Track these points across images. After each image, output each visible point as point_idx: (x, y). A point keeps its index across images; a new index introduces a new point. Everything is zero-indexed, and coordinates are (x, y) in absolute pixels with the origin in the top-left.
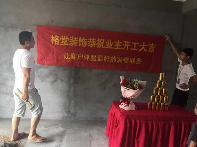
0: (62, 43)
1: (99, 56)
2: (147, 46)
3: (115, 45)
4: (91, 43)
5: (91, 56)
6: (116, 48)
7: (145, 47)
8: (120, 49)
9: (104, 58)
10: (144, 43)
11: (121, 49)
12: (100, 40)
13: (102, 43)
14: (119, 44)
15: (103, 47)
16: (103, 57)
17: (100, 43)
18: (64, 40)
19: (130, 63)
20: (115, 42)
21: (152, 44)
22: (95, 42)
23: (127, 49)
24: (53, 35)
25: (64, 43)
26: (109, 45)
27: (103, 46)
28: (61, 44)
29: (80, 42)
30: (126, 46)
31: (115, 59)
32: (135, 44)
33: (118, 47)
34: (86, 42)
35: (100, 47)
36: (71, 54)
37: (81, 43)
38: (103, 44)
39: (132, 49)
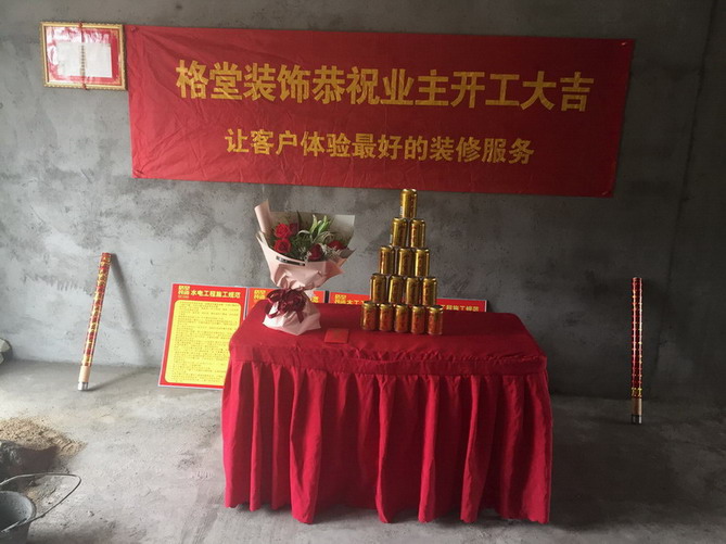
0: (216, 90)
1: (358, 135)
2: (554, 85)
3: (421, 90)
4: (328, 87)
5: (326, 139)
6: (423, 103)
7: (544, 89)
8: (439, 103)
9: (378, 145)
10: (541, 74)
11: (446, 103)
12: (360, 72)
13: (369, 83)
14: (438, 85)
15: (373, 101)
16: (375, 140)
17: (362, 85)
18: (224, 78)
19: (483, 160)
20: (421, 79)
21: (577, 74)
22: (342, 82)
23: (472, 104)
24: (182, 62)
25: (225, 93)
26: (397, 89)
27: (371, 96)
28: (213, 96)
29: (283, 86)
30: (468, 93)
31: (422, 145)
32: (504, 78)
33: (432, 98)
34: (306, 83)
35: (360, 101)
36: (253, 133)
37: (288, 87)
38: (371, 90)
39: (489, 102)
